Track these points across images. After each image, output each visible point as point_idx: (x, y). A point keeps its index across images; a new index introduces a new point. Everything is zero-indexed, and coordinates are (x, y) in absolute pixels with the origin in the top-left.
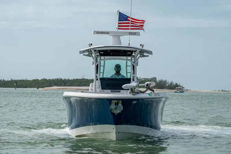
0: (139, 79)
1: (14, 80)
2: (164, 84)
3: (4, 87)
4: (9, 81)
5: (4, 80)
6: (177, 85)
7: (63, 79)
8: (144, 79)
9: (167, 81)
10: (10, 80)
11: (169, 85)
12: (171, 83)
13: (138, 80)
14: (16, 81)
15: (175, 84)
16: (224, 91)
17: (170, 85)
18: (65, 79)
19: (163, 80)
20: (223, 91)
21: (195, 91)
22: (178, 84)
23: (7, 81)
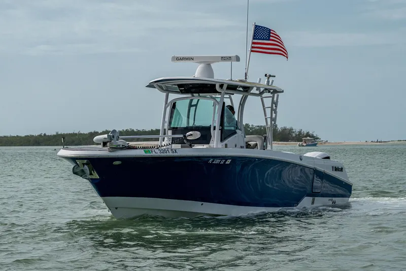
0: (251, 126)
1: (61, 135)
2: (289, 134)
3: (45, 145)
4: (54, 136)
5: (45, 135)
6: (308, 135)
7: (135, 130)
8: (258, 126)
9: (294, 129)
10: (55, 134)
11: (296, 135)
12: (300, 132)
13: (250, 128)
14: (64, 136)
15: (305, 132)
16: (380, 142)
17: (299, 135)
18: (139, 131)
19: (287, 128)
20: (377, 142)
21: (336, 143)
22: (311, 133)
23: (50, 136)
